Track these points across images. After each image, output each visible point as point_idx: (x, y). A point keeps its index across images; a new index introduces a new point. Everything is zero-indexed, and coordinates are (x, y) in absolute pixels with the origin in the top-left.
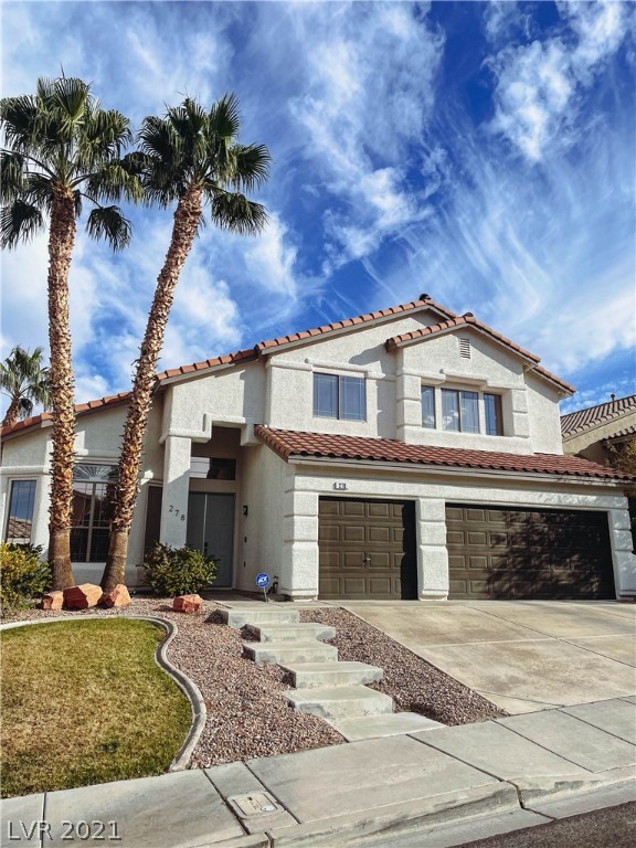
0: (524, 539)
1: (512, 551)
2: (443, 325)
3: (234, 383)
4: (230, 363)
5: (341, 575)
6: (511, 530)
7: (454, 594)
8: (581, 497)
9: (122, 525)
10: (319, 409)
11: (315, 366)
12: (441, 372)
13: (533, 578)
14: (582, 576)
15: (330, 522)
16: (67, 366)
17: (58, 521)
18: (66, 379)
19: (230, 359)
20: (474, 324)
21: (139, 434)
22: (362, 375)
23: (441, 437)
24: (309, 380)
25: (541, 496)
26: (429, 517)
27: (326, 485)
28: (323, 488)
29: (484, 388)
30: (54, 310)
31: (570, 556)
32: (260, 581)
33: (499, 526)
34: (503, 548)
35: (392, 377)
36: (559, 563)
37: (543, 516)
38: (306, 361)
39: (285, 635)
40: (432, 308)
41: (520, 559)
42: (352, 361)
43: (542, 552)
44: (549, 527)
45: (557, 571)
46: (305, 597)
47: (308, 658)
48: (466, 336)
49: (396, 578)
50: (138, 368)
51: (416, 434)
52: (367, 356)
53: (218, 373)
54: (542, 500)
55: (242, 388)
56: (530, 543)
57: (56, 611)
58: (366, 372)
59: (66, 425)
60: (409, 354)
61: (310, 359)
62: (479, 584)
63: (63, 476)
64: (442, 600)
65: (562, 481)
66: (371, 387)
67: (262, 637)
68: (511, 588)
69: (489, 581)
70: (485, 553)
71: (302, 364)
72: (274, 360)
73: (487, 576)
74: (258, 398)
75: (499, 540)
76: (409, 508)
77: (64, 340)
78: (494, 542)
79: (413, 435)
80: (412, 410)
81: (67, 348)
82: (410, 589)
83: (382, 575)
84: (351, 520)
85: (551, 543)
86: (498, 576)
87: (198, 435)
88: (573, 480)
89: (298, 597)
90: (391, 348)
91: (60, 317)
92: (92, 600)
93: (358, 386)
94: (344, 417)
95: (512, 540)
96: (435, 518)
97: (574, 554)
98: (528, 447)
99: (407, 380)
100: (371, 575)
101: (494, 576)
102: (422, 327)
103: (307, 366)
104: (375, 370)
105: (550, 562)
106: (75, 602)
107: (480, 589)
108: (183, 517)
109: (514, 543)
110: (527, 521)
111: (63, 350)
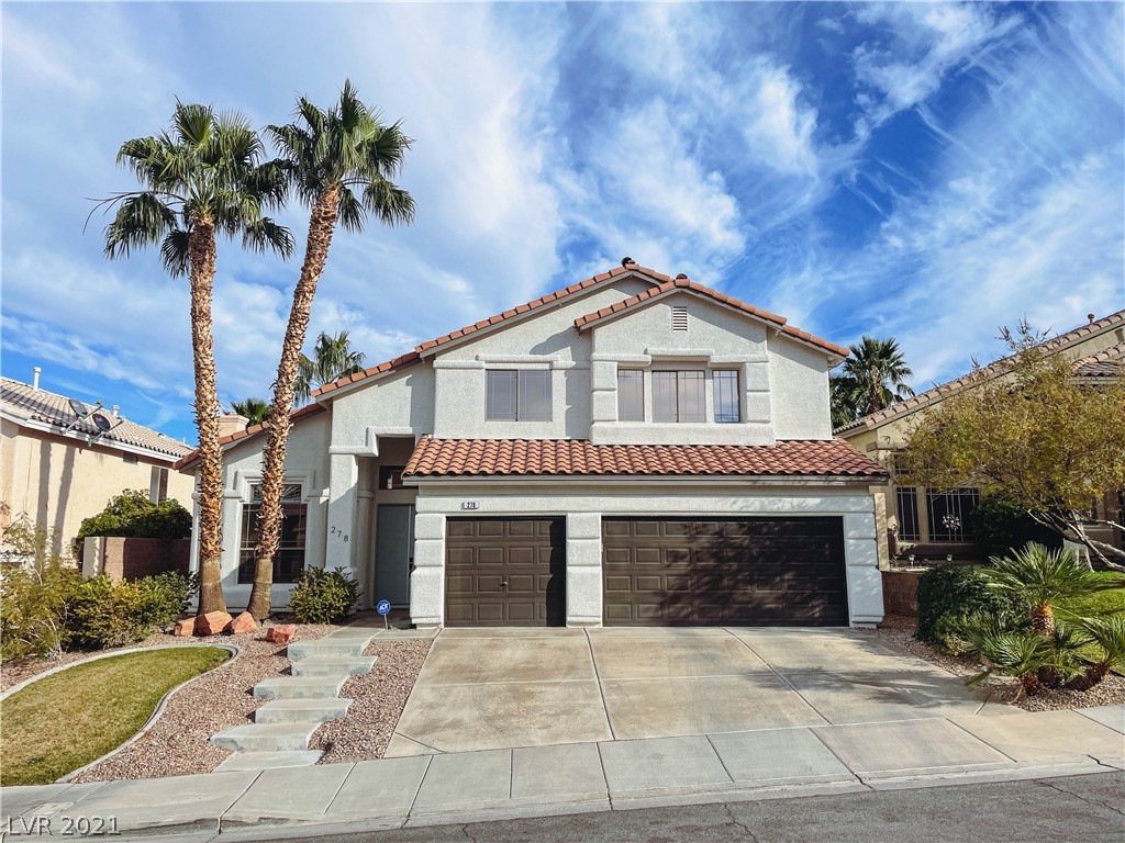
0: (713, 556)
1: (695, 571)
2: (653, 291)
3: (401, 390)
4: (390, 370)
5: (473, 600)
6: (694, 546)
7: (609, 619)
8: (796, 500)
9: (263, 551)
10: (491, 415)
11: (486, 362)
12: (646, 352)
13: (725, 601)
14: (798, 598)
15: (463, 544)
16: (210, 397)
17: (206, 549)
18: (208, 410)
19: (390, 366)
20: (687, 287)
21: (276, 460)
22: (547, 366)
24: (480, 379)
25: (734, 503)
26: (578, 534)
27: (455, 505)
28: (450, 509)
29: (709, 365)
30: (196, 342)
31: (781, 574)
32: (381, 608)
33: (677, 540)
34: (683, 566)
35: (586, 365)
36: (763, 584)
37: (744, 526)
38: (477, 358)
40: (636, 274)
41: (706, 579)
42: (533, 352)
43: (739, 571)
44: (751, 539)
45: (759, 592)
46: (429, 625)
48: (682, 302)
49: (541, 604)
50: (275, 392)
51: (610, 429)
52: (555, 343)
53: (381, 382)
54: (736, 508)
55: (409, 395)
56: (720, 559)
57: (186, 638)
58: (551, 363)
59: (209, 456)
60: (600, 335)
61: (481, 355)
62: (647, 610)
63: (208, 506)
64: (596, 627)
65: (760, 483)
66: (559, 380)
67: (293, 672)
68: (692, 613)
69: (662, 605)
70: (659, 572)
71: (473, 362)
72: (438, 362)
73: (659, 599)
74: (425, 408)
75: (676, 557)
76: (558, 524)
77: (206, 372)
78: (670, 559)
79: (604, 432)
80: (606, 404)
81: (210, 378)
82: (556, 614)
83: (524, 600)
84: (489, 540)
85: (752, 559)
86: (675, 599)
87: (360, 451)
88: (778, 481)
89: (422, 625)
90: (583, 332)
91: (201, 349)
92: (215, 627)
93: (541, 381)
94: (523, 419)
95: (695, 556)
96: (587, 535)
97: (788, 571)
98: (768, 434)
99: (598, 368)
100: (510, 600)
101: (668, 600)
102: (626, 297)
103: (477, 364)
104: (564, 358)
105: (751, 582)
106: (202, 631)
107: (650, 614)
108: (346, 537)
109: (698, 560)
110: (719, 533)
111: (205, 382)
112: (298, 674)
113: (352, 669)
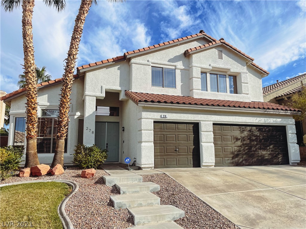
0: (249, 139)
1: (243, 144)
2: (211, 44)
3: (115, 72)
4: (112, 62)
5: (165, 157)
6: (243, 135)
7: (217, 164)
8: (274, 119)
9: (61, 136)
10: (155, 82)
11: (152, 63)
12: (210, 65)
13: (252, 156)
14: (275, 155)
15: (159, 133)
16: (32, 62)
17: (30, 135)
18: (32, 68)
19: (113, 60)
20: (224, 43)
21: (68, 94)
22: (174, 68)
23: (210, 95)
24: (149, 70)
25: (256, 119)
26: (205, 130)
27: (157, 116)
28: (156, 117)
29: (229, 73)
30: (25, 35)
31: (269, 146)
32: (126, 161)
33: (237, 133)
34: (239, 143)
35: (187, 68)
36: (264, 149)
37: (257, 128)
38: (148, 61)
39: (133, 190)
40: (205, 36)
41: (247, 148)
42: (169, 61)
43: (257, 145)
44: (260, 133)
45: (264, 152)
46: (148, 168)
47: (144, 204)
48: (221, 49)
49: (191, 157)
50: (67, 63)
51: (198, 94)
52: (176, 59)
53: (107, 67)
54: (257, 121)
55: (119, 74)
56: (251, 140)
57: (26, 178)
58: (175, 66)
59: (32, 90)
60: (195, 57)
61: (150, 60)
62: (228, 160)
63: (32, 114)
64: (212, 167)
65: (266, 112)
66: (178, 73)
67: (121, 192)
68: (243, 161)
69: (233, 158)
70: (230, 146)
71: (146, 62)
72: (133, 61)
73: (232, 156)
74: (126, 78)
75: (237, 139)
76: (196, 126)
77: (30, 50)
78: (235, 140)
79: (197, 94)
80: (197, 83)
81: (32, 53)
82: (197, 163)
83: (184, 157)
84: (169, 132)
85: (261, 140)
86: (237, 156)
87: (99, 95)
88: (271, 112)
89: (145, 168)
90: (187, 55)
91: (28, 39)
93: (172, 73)
94: (166, 87)
95: (243, 139)
96: (208, 130)
97: (271, 145)
98: (249, 98)
99: (194, 69)
100: (179, 157)
102: (200, 45)
103: (148, 63)
104: (180, 65)
105: (260, 149)
106: (36, 173)
107: (229, 161)
108: (93, 132)
109: (244, 140)
110: (250, 131)
111: (30, 54)
112: (124, 193)
113: (151, 189)
